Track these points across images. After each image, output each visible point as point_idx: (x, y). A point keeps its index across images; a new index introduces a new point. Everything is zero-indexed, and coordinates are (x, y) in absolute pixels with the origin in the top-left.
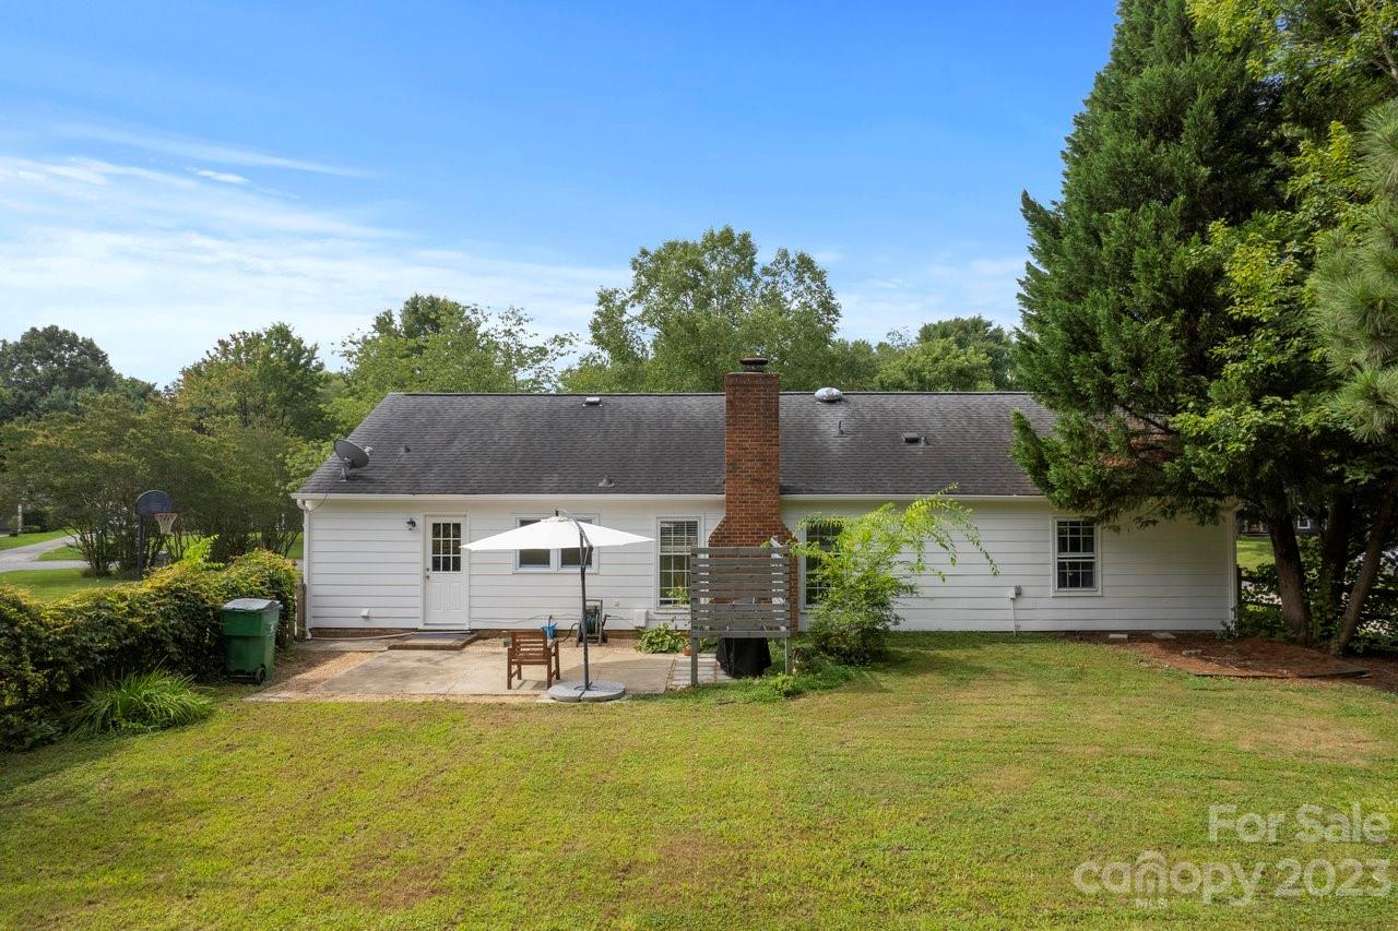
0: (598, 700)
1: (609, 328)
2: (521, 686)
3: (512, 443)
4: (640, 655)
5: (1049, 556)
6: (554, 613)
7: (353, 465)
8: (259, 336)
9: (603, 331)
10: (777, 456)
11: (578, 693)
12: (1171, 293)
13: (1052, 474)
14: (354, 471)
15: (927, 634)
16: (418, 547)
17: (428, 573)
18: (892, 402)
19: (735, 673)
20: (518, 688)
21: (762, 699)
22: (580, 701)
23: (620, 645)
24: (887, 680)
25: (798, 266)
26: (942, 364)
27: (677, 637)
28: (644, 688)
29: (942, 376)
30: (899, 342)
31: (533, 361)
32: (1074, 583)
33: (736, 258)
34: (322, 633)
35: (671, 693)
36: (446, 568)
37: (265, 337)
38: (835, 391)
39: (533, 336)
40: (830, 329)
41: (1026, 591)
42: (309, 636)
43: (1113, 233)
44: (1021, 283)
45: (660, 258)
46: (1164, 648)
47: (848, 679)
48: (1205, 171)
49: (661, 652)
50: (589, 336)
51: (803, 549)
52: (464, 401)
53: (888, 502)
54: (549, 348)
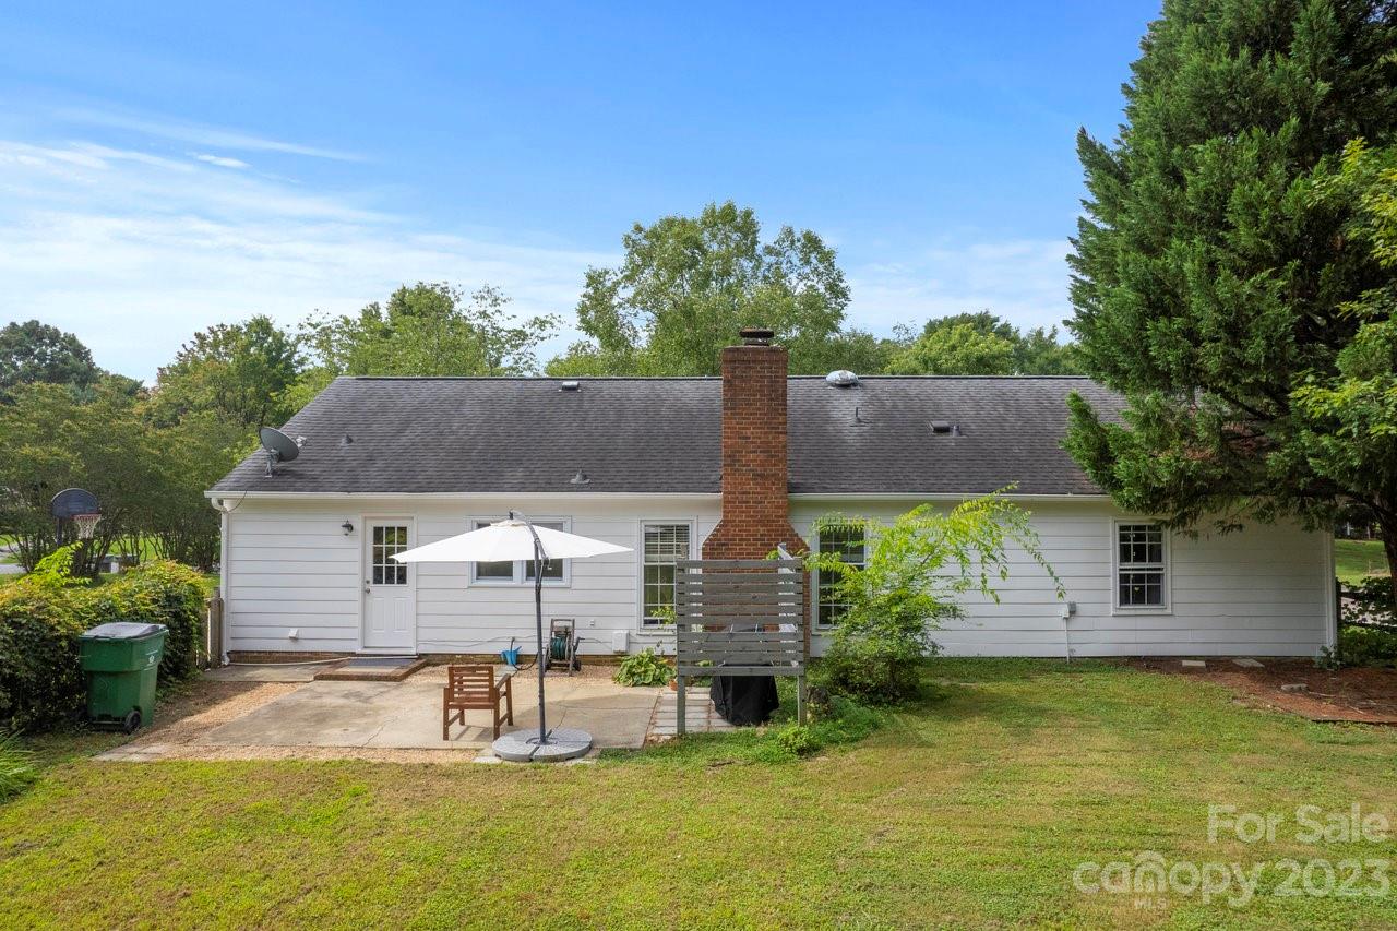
0: (555, 759)
1: (598, 311)
2: (461, 735)
3: (473, 432)
4: (619, 690)
5: (1109, 566)
6: (516, 634)
7: (281, 458)
8: (240, 329)
9: (592, 314)
10: (784, 447)
11: (527, 749)
12: (1280, 238)
13: (1121, 468)
14: (282, 464)
15: (964, 660)
16: (355, 556)
17: (367, 587)
18: (913, 387)
19: (736, 720)
20: (457, 739)
21: (769, 759)
22: (531, 760)
23: (596, 675)
24: (926, 727)
25: (804, 246)
26: (959, 353)
27: (663, 666)
28: (617, 739)
29: (960, 364)
30: (906, 337)
31: (512, 346)
32: (1139, 599)
33: (736, 236)
34: (243, 658)
35: (652, 749)
36: (390, 580)
37: (245, 330)
38: (850, 375)
39: (511, 318)
40: (838, 315)
41: (1081, 609)
42: (227, 661)
43: (1201, 169)
44: (1074, 242)
45: (654, 235)
46: (1253, 679)
47: (876, 726)
48: (1323, 87)
49: (644, 684)
50: (576, 320)
51: (816, 561)
52: (423, 385)
53: (922, 502)
54: (528, 330)
